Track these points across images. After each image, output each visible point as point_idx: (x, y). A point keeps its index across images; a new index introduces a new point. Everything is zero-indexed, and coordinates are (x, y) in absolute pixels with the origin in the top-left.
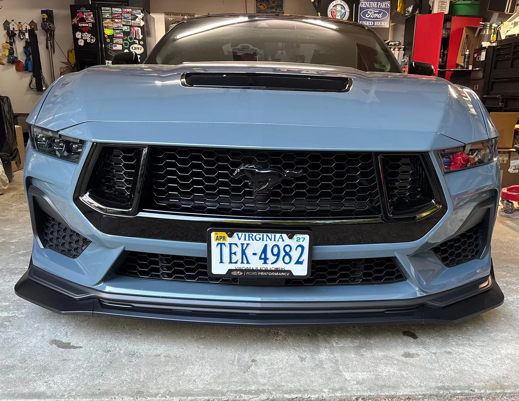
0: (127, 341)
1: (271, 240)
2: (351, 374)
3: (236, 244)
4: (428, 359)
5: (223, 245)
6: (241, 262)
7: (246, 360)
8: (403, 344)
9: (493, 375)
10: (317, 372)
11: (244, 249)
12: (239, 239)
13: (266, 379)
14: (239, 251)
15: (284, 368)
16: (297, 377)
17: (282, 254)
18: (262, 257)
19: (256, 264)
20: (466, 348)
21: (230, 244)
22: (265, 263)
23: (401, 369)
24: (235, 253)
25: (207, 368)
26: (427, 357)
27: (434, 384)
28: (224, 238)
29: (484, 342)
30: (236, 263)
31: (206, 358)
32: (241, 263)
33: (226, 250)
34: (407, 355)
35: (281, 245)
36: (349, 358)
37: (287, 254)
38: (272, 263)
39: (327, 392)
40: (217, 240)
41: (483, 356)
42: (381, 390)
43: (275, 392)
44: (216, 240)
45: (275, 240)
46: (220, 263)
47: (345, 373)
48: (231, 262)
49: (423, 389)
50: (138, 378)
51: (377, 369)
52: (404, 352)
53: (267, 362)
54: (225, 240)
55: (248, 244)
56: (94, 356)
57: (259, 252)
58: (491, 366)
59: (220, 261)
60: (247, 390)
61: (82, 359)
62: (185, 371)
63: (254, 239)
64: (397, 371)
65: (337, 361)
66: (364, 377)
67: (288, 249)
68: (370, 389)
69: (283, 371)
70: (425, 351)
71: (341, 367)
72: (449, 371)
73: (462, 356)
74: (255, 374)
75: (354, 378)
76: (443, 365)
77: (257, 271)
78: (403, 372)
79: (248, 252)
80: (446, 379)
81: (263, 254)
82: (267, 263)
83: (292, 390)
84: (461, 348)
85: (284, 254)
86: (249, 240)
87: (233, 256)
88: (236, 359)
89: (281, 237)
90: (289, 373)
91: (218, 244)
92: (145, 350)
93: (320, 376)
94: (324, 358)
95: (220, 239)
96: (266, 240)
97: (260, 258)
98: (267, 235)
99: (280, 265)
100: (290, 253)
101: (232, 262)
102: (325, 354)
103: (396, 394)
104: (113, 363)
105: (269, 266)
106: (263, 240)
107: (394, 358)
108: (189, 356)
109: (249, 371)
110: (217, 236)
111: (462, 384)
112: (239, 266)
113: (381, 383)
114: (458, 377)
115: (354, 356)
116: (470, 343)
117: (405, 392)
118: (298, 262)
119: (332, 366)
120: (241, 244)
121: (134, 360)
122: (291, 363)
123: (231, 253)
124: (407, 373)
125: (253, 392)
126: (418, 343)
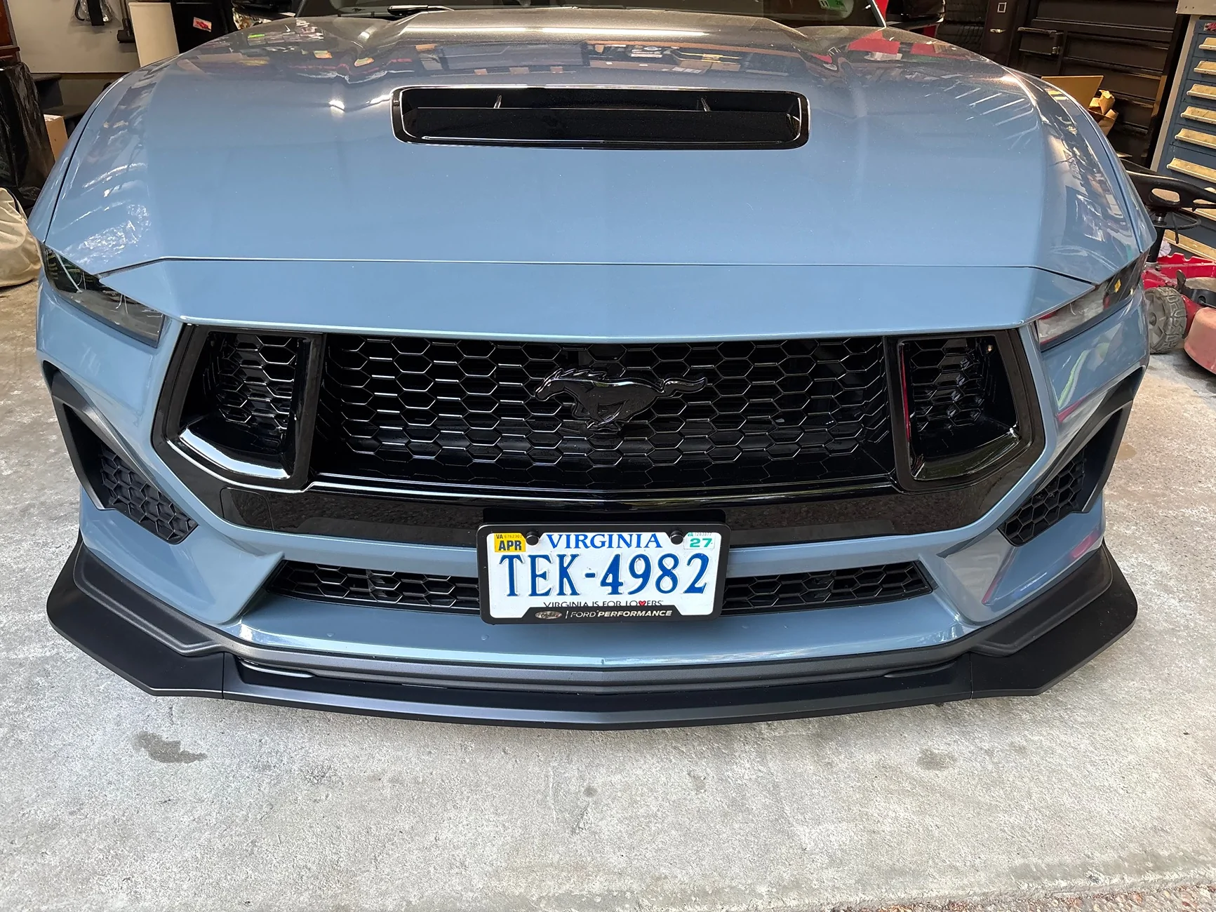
0: (304, 730)
1: (629, 545)
2: (813, 831)
3: (546, 557)
4: (976, 772)
5: (514, 559)
6: (558, 591)
7: (573, 788)
8: (914, 721)
9: (1131, 822)
10: (736, 826)
11: (565, 565)
12: (554, 546)
13: (624, 856)
14: (553, 570)
15: (659, 814)
16: (693, 846)
17: (656, 572)
18: (607, 581)
19: (593, 594)
20: (1055, 732)
21: (533, 558)
22: (615, 591)
23: (922, 812)
24: (544, 576)
25: (487, 817)
26: (974, 765)
27: (1002, 861)
28: (518, 545)
29: (1091, 710)
30: (547, 594)
31: (484, 783)
32: (559, 594)
33: (523, 571)
34: (931, 761)
35: (654, 554)
36: (801, 775)
37: (666, 572)
38: (631, 593)
39: (766, 896)
40: (502, 550)
41: (1097, 758)
42: (887, 883)
43: (648, 899)
44: (500, 550)
45: (638, 545)
46: (509, 595)
47: (799, 828)
48: (534, 593)
49: (982, 876)
50: (335, 857)
51: (870, 811)
52: (923, 752)
53: (619, 794)
54: (520, 549)
55: (574, 557)
56: (233, 785)
57: (601, 570)
58: (1121, 792)
59: (508, 592)
60: (584, 893)
61: (205, 797)
62: (439, 831)
63: (589, 544)
64: (915, 818)
65: (776, 786)
66: (844, 839)
67: (669, 563)
68: (863, 883)
69: (660, 826)
70: (967, 744)
71: (787, 808)
72: (1031, 813)
73: (1051, 760)
74: (597, 837)
75: (822, 845)
76: (1015, 794)
77: (596, 609)
78: (928, 820)
79: (576, 572)
80: (1029, 841)
81: (611, 576)
82: (619, 591)
83: (684, 891)
84: (1045, 733)
85: (661, 573)
86: (577, 546)
87: (539, 581)
88: (551, 786)
89: (653, 539)
90: (673, 832)
91: (504, 557)
92: (347, 760)
93: (743, 838)
94: (746, 777)
95: (509, 547)
96: (619, 547)
97: (604, 583)
98: (620, 537)
99: (650, 595)
100: (673, 571)
101: (538, 593)
102: (748, 765)
103: (923, 895)
104: (275, 808)
105: (624, 599)
106: (610, 546)
107: (901, 772)
108: (444, 778)
109: (581, 825)
110: (502, 542)
111: (1068, 859)
112: (554, 599)
113: (884, 860)
114: (1053, 832)
115: (811, 767)
116: (1061, 716)
117: (942, 888)
118: (692, 589)
119: (767, 803)
120: (559, 556)
121: (324, 798)
122: (674, 797)
123: (534, 576)
124: (938, 822)
125: (598, 900)
126: (946, 719)
